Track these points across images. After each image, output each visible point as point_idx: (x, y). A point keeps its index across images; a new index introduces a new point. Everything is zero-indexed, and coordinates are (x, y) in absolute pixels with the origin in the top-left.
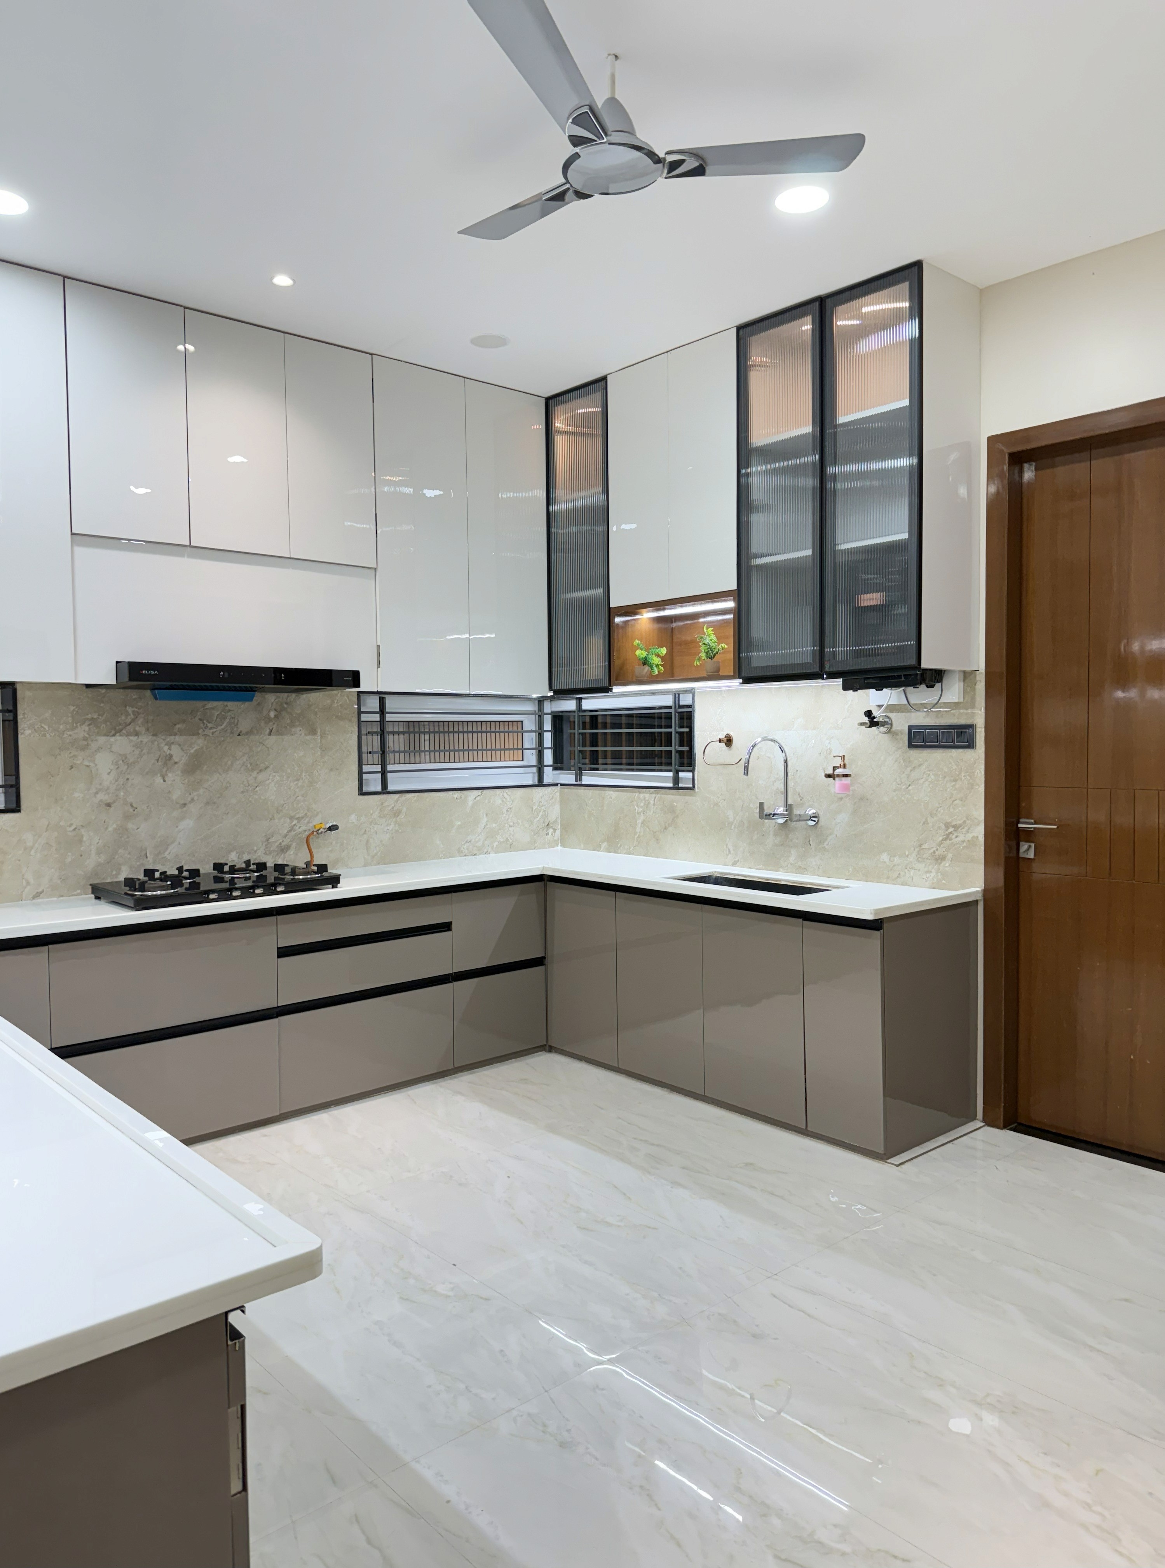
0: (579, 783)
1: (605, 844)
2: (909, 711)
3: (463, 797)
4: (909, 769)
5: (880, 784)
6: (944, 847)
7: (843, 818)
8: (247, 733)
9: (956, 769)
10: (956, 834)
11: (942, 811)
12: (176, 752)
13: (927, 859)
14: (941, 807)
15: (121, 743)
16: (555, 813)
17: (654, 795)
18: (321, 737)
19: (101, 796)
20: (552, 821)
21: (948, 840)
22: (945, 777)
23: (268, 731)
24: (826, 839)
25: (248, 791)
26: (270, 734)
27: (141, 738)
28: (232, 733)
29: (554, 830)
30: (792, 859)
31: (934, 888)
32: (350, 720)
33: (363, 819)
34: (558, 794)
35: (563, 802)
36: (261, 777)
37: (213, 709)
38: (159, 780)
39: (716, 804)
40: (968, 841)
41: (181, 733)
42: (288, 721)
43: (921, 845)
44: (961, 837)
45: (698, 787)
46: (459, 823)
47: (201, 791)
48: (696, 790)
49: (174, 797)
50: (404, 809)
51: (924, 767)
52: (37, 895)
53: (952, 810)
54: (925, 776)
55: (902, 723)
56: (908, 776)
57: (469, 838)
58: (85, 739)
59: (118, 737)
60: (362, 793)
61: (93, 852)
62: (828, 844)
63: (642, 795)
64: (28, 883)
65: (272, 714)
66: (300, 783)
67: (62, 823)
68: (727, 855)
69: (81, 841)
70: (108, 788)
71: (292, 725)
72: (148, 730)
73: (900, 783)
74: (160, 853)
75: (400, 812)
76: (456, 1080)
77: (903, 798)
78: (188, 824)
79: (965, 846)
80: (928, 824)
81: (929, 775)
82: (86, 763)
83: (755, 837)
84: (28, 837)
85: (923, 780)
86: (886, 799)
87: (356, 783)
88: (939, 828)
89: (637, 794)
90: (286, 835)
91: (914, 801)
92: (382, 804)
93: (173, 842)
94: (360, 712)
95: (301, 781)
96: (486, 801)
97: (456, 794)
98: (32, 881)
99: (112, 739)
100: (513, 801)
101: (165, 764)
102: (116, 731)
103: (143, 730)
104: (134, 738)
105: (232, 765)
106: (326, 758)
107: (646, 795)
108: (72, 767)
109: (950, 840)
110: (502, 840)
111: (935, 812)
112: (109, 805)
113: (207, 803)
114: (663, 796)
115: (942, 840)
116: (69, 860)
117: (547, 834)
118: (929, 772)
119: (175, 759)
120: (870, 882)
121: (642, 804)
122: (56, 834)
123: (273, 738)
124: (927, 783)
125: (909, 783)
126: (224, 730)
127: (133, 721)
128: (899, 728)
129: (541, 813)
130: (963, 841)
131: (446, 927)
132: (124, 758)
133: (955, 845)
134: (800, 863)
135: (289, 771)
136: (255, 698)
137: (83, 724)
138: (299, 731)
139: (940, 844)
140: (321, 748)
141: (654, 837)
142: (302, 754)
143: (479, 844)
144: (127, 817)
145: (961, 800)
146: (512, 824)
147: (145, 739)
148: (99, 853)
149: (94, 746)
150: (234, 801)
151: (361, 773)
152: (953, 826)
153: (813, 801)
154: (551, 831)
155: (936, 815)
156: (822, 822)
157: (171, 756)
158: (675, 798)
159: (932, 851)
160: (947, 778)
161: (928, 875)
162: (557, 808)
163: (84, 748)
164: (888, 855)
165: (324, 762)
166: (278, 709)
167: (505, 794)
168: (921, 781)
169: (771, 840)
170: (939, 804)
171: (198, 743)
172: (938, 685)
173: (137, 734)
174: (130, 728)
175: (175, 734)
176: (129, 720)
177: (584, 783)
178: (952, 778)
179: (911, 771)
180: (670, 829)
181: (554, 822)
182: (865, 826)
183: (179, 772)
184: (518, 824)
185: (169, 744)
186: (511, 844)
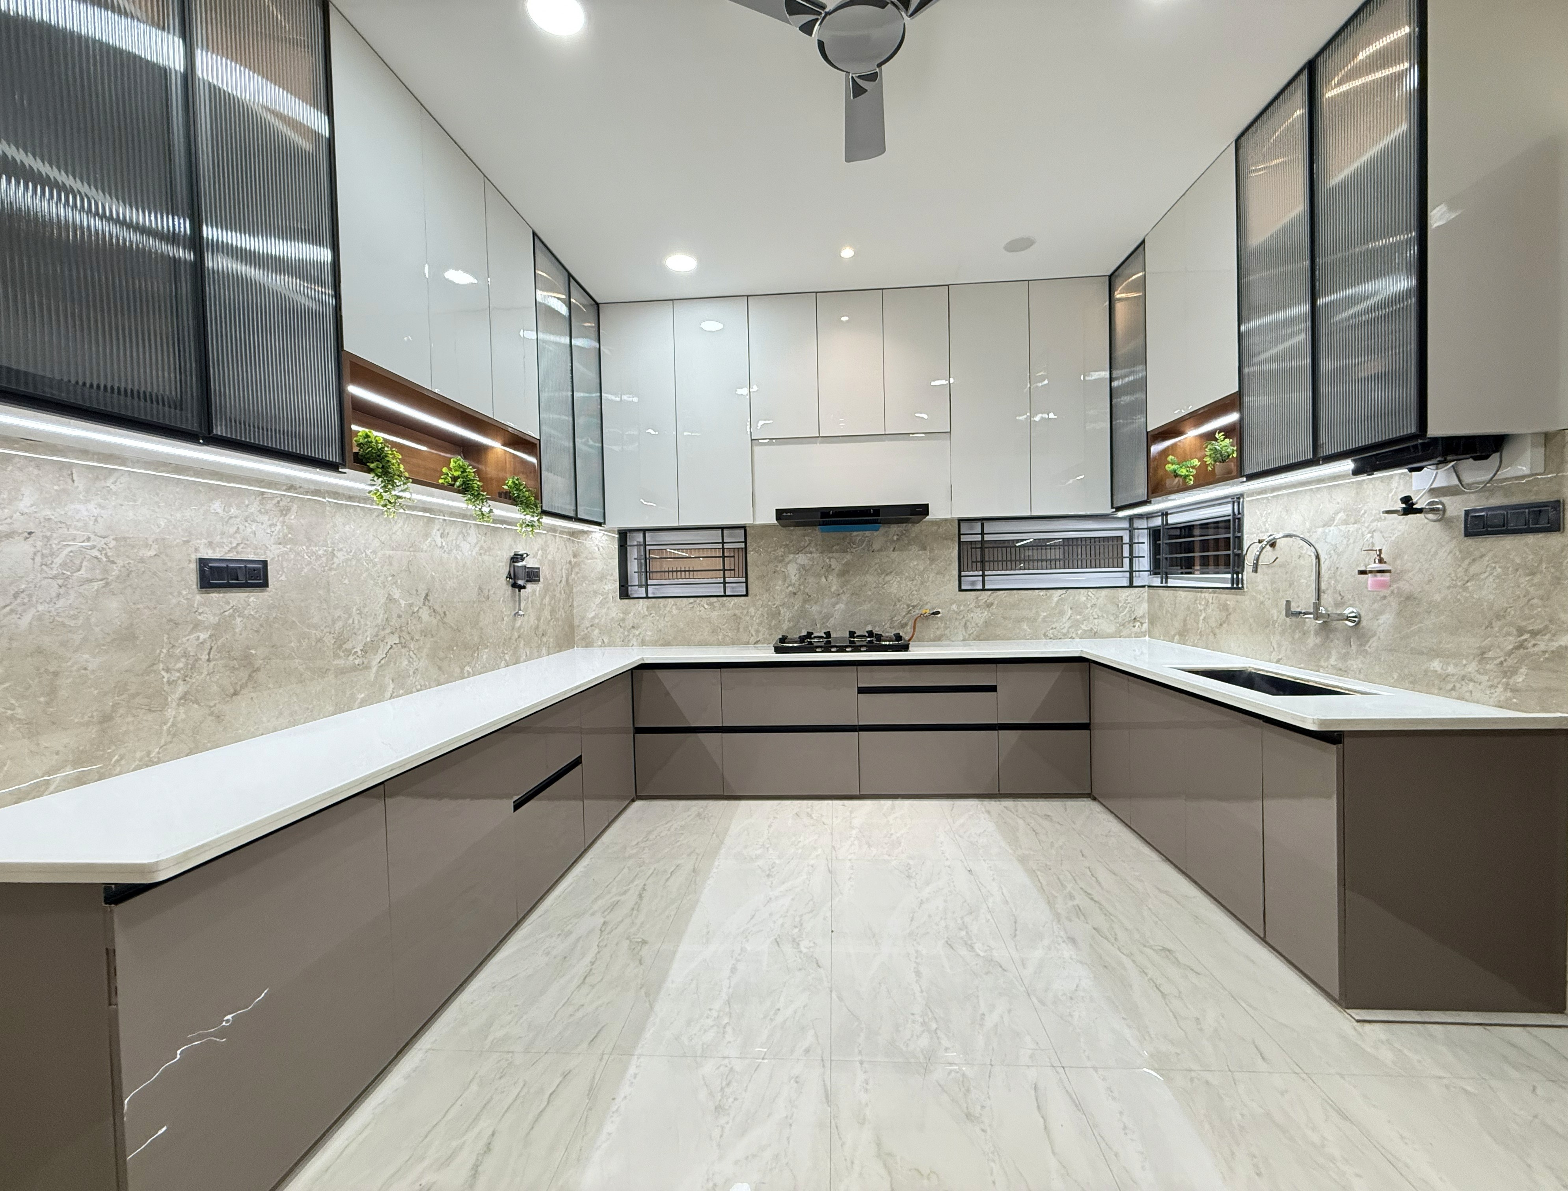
0: (1164, 584)
1: (1177, 637)
2: (1464, 493)
3: (1048, 595)
4: (1467, 562)
5: (1430, 581)
6: (1516, 658)
7: (1387, 619)
8: (878, 551)
9: (1533, 559)
10: (1533, 642)
11: (1513, 612)
12: (833, 563)
13: (1492, 671)
14: (1510, 607)
15: (802, 559)
16: (1143, 609)
17: (1212, 595)
18: (930, 552)
19: (790, 588)
20: (1139, 616)
21: (1522, 650)
22: (1517, 570)
23: (892, 549)
24: (1368, 641)
25: (878, 587)
26: (893, 551)
27: (813, 555)
28: (868, 550)
29: (1142, 624)
30: (1332, 661)
31: (1501, 707)
32: (952, 540)
33: (962, 608)
34: (1146, 594)
35: (1150, 601)
36: (887, 578)
37: (856, 536)
38: (823, 579)
39: (1262, 603)
40: (1553, 652)
41: (837, 551)
42: (906, 542)
43: (1483, 653)
44: (1542, 646)
45: (1247, 588)
46: (1045, 614)
47: (849, 587)
48: (1246, 590)
49: (832, 590)
50: (996, 602)
51: (1487, 558)
52: (756, 643)
53: (1527, 611)
54: (1488, 569)
55: (1456, 507)
56: (1466, 570)
57: (1054, 626)
58: (782, 556)
59: (800, 555)
60: (960, 590)
61: (786, 621)
62: (1369, 647)
63: (1203, 595)
64: (752, 635)
65: (895, 538)
66: (915, 582)
67: (770, 603)
68: (1272, 652)
69: (779, 614)
70: (794, 584)
71: (909, 544)
72: (817, 550)
73: (1455, 578)
74: (823, 623)
75: (992, 604)
76: (998, 802)
77: (1459, 597)
78: (841, 606)
79: (1546, 659)
80: (1492, 627)
81: (1495, 568)
82: (783, 570)
83: (1297, 636)
84: (752, 610)
85: (1487, 574)
86: (1437, 597)
87: (957, 583)
88: (1509, 634)
89: (1199, 594)
90: (905, 616)
91: (1474, 600)
92: (977, 598)
93: (831, 617)
94: (960, 534)
95: (915, 581)
96: (1071, 598)
97: (1042, 593)
98: (754, 633)
99: (797, 556)
100: (1097, 598)
101: (827, 570)
102: (798, 551)
103: (814, 550)
104: (809, 555)
105: (868, 570)
106: (933, 566)
107: (1206, 595)
108: (775, 572)
109: (1524, 649)
110: (1086, 629)
111: (1502, 614)
112: (795, 594)
113: (852, 594)
114: (1219, 595)
115: (1513, 649)
116: (773, 624)
117: (1134, 626)
118: (1494, 565)
119: (833, 567)
120: (1419, 691)
121: (1203, 603)
122: (766, 609)
123: (896, 553)
124: (1491, 579)
125: (1466, 579)
126: (864, 549)
127: (809, 544)
128: (1455, 514)
129: (1127, 609)
130: (1544, 652)
131: (993, 689)
132: (803, 566)
133: (1532, 655)
134: (1340, 665)
135: (907, 574)
136: (881, 529)
137: (781, 547)
138: (914, 549)
139: (1510, 653)
140: (929, 559)
141: (1212, 632)
142: (915, 563)
143: (1064, 631)
144: (805, 601)
145: (1542, 599)
146: (1096, 617)
147: (816, 555)
148: (789, 621)
149: (787, 560)
150: (869, 593)
151: (960, 576)
152: (1529, 632)
153: (1354, 601)
154: (1138, 624)
155: (1504, 617)
156: (1364, 623)
157: (831, 565)
158: (1231, 599)
159: (1499, 660)
160: (1520, 571)
161: (1493, 691)
162: (1145, 605)
163: (781, 561)
164: (1441, 662)
165: (932, 569)
166: (900, 534)
167: (1090, 593)
168: (1483, 576)
169: (1312, 640)
170: (1508, 603)
171: (848, 557)
172: (1495, 457)
173: (811, 553)
174: (807, 549)
175: (833, 552)
176: (806, 544)
177: (1169, 585)
178: (1527, 571)
179: (1470, 563)
180: (1225, 625)
181: (1141, 617)
182: (1412, 629)
183: (835, 575)
184: (1103, 617)
185: (830, 558)
186: (1095, 633)
